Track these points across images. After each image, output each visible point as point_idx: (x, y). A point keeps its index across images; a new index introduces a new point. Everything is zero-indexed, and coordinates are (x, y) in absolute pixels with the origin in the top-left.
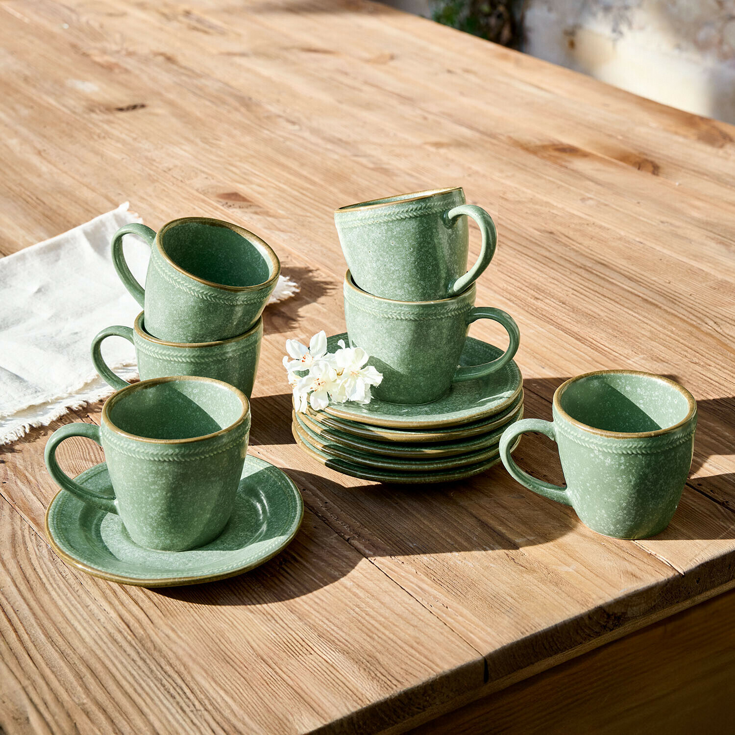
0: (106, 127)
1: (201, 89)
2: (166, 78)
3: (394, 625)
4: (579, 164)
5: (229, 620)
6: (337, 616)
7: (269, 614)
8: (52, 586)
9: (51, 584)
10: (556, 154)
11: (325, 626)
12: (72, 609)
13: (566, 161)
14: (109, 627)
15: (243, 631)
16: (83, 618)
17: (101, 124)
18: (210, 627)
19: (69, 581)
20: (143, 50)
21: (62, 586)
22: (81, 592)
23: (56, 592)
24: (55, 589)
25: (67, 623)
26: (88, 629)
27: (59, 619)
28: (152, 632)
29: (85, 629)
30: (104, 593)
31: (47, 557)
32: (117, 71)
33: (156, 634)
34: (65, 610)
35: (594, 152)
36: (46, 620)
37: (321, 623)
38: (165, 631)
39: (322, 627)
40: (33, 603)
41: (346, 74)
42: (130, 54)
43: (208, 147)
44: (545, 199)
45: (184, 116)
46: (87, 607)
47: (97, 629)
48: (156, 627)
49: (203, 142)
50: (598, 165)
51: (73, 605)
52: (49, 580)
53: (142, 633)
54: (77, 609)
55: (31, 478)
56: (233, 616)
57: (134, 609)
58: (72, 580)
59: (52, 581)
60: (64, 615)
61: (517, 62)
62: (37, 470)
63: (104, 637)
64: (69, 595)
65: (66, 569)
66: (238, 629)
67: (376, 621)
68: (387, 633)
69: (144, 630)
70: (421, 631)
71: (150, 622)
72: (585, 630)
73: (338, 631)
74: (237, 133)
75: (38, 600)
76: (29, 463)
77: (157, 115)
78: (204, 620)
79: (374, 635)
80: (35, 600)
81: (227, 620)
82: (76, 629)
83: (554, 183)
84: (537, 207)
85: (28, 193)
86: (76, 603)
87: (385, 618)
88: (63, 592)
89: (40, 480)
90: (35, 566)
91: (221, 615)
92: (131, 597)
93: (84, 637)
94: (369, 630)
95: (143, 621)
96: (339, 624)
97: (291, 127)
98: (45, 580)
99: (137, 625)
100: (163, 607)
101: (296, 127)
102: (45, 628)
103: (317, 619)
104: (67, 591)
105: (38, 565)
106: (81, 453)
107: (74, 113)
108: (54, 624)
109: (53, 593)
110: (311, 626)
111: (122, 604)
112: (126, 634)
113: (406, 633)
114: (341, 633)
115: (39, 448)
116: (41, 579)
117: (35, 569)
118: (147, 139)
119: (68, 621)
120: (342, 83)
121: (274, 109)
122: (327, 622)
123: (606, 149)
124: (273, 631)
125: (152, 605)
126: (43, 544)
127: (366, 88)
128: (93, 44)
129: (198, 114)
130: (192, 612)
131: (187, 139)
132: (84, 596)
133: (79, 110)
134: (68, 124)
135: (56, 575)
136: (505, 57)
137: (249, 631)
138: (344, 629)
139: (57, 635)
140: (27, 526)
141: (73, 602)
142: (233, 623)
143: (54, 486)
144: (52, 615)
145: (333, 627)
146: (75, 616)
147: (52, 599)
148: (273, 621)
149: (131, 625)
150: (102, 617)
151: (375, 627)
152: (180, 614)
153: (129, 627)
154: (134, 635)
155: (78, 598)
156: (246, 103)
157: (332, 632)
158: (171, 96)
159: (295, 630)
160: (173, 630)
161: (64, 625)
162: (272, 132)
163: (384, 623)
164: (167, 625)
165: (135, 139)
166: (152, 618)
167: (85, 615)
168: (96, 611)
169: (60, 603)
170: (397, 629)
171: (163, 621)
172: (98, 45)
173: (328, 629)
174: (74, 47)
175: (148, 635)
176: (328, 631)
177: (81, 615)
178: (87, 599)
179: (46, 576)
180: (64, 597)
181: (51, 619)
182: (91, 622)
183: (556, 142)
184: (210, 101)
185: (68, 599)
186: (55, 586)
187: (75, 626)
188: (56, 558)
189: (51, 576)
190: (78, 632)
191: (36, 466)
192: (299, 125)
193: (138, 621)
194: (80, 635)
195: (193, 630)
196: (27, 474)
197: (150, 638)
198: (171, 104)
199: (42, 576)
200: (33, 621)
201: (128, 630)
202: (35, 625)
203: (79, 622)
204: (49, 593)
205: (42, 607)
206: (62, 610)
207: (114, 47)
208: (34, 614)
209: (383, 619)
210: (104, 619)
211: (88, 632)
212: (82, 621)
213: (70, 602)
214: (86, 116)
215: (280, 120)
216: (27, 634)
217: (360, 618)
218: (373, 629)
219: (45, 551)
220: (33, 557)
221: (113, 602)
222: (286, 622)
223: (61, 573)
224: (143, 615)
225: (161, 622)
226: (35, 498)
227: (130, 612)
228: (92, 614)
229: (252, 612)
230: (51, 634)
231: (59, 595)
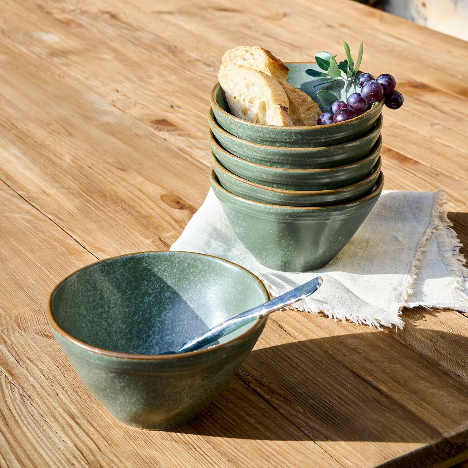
0: (65, 69)
1: (137, 39)
2: (111, 31)
3: (287, 452)
4: (429, 97)
5: (159, 448)
6: (243, 445)
7: (190, 444)
8: (24, 423)
9: (22, 421)
10: (412, 89)
11: (233, 453)
12: (38, 439)
13: (419, 95)
14: (67, 454)
15: (170, 457)
16: (47, 447)
17: (60, 66)
18: (145, 453)
19: (36, 419)
20: (93, 9)
21: (31, 422)
22: (45, 427)
23: (26, 427)
24: (25, 425)
25: (34, 451)
26: (51, 455)
27: (28, 447)
28: (100, 457)
29: (48, 455)
30: (63, 427)
31: (20, 400)
32: (73, 25)
33: (103, 459)
34: (33, 441)
35: (440, 88)
36: (18, 448)
37: (230, 451)
38: (110, 457)
39: (230, 453)
40: (8, 435)
41: (250, 28)
42: (83, 12)
43: (143, 84)
44: (403, 124)
45: (124, 60)
46: (50, 438)
47: (58, 456)
48: (103, 454)
49: (139, 80)
50: (444, 98)
51: (39, 437)
52: (21, 418)
53: (93, 458)
54: (42, 440)
55: (7, 339)
56: (162, 445)
57: (86, 440)
58: (38, 418)
59: (23, 419)
60: (32, 445)
61: (381, 19)
62: (11, 333)
63: (63, 462)
64: (36, 429)
65: (34, 410)
66: (166, 455)
67: (273, 449)
68: (281, 458)
69: (94, 456)
70: (307, 457)
71: (98, 450)
72: (434, 456)
73: (244, 457)
74: (166, 73)
75: (12, 433)
76: (5, 327)
77: (104, 59)
78: (140, 448)
79: (271, 460)
80: (10, 433)
81: (158, 449)
82: (41, 455)
83: (409, 111)
84: (397, 130)
85: (4, 120)
86: (42, 435)
87: (279, 447)
88: (31, 427)
89: (14, 341)
90: (10, 407)
91: (153, 445)
92: (84, 431)
93: (48, 461)
94: (267, 456)
95: (93, 449)
96: (244, 452)
97: (206, 69)
98: (17, 418)
99: (88, 452)
100: (109, 439)
101: (212, 69)
102: (17, 455)
103: (227, 448)
104: (35, 426)
105: (13, 407)
106: (46, 320)
107: (40, 58)
108: (25, 452)
109: (24, 428)
110: (223, 453)
111: (77, 436)
112: (80, 459)
113: (296, 458)
114: (245, 458)
115: (13, 316)
116: (14, 417)
117: (10, 409)
118: (96, 78)
119: (35, 449)
120: (246, 35)
121: (194, 55)
122: (234, 450)
123: (450, 86)
124: (193, 457)
125: (100, 437)
126: (16, 390)
127: (265, 39)
128: (54, 5)
129: (135, 59)
130: (131, 442)
131: (127, 78)
132: (48, 430)
133: (44, 56)
134: (35, 66)
135: (26, 414)
136: (372, 15)
137: (174, 457)
138: (248, 456)
139: (27, 460)
140: (3, 376)
141: (39, 435)
142: (162, 451)
143: (25, 345)
144: (23, 445)
145: (239, 454)
146: (40, 445)
147: (23, 432)
148: (194, 450)
149: (84, 452)
150: (62, 446)
151: (272, 454)
152: (122, 444)
153: (82, 453)
154: (87, 460)
155: (43, 432)
156: (173, 50)
157: (239, 458)
158: (115, 45)
159: (210, 456)
160: (116, 456)
161: (33, 452)
162: (193, 73)
163: (279, 450)
164: (111, 452)
165: (87, 78)
166: (101, 447)
167: (49, 445)
168: (57, 441)
169: (29, 435)
170: (289, 455)
171: (109, 449)
172: (59, 6)
173: (236, 456)
174: (40, 7)
175: (97, 460)
176: (236, 457)
177: (46, 445)
178: (50, 433)
179: (18, 414)
180: (32, 431)
181: (22, 448)
182: (53, 450)
183: (411, 81)
184: (145, 49)
185: (35, 432)
186: (25, 422)
187: (41, 453)
188: (26, 401)
189: (23, 415)
190: (43, 458)
191: (10, 330)
192: (214, 67)
193: (90, 449)
194: (45, 460)
195: (132, 456)
196: (4, 336)
197: (99, 462)
198: (115, 51)
199: (16, 415)
200: (8, 449)
201: (81, 456)
202: (10, 452)
203: (44, 450)
204: (20, 428)
205: (15, 438)
206: (31, 441)
207: (71, 7)
208: (9, 444)
209: (278, 448)
210: (63, 447)
211: (51, 458)
212: (46, 449)
213: (37, 435)
214: (49, 60)
215: (199, 63)
216: (4, 459)
217: (260, 447)
218: (270, 456)
219: (17, 396)
220: (8, 400)
221: (70, 434)
222: (204, 450)
223: (29, 412)
224: (94, 445)
225: (107, 450)
226: (10, 355)
227: (83, 442)
228: (54, 444)
229: (177, 442)
230: (22, 459)
231: (28, 430)
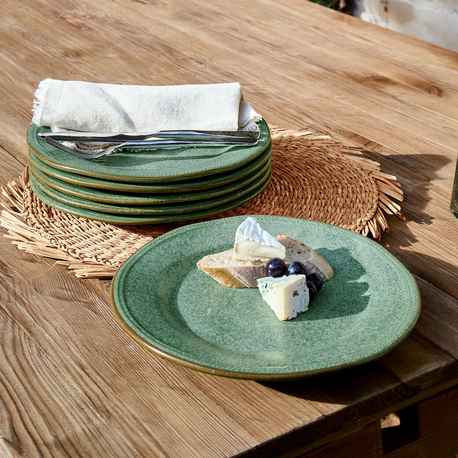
0: (76, 66)
1: (139, 40)
2: (116, 34)
3: (267, 396)
4: (390, 90)
6: (229, 391)
7: (184, 390)
8: (40, 373)
9: (39, 371)
10: (375, 83)
11: (221, 398)
12: (53, 388)
13: (381, 88)
14: (78, 400)
15: (166, 401)
16: (60, 394)
17: (73, 64)
18: (145, 399)
19: (51, 370)
20: (100, 15)
21: (47, 373)
22: (59, 377)
23: (42, 377)
24: (41, 375)
25: (49, 397)
26: (64, 401)
27: (44, 394)
28: (106, 403)
29: (61, 401)
30: (74, 377)
31: (36, 354)
32: (83, 29)
33: (109, 404)
34: (48, 389)
35: (400, 81)
36: (35, 395)
37: (218, 396)
38: (114, 402)
39: (219, 398)
40: (27, 384)
41: (236, 30)
42: (92, 18)
43: (144, 80)
44: (368, 113)
46: (63, 386)
47: (70, 402)
48: (108, 399)
49: (141, 76)
50: (402, 90)
51: (53, 386)
52: (37, 369)
53: (100, 403)
54: (56, 388)
55: (26, 301)
56: (160, 391)
57: (94, 388)
58: (53, 369)
60: (47, 392)
61: (349, 21)
62: (29, 296)
63: (74, 407)
64: (51, 379)
65: (49, 362)
66: (163, 400)
67: (255, 394)
68: (262, 401)
69: (101, 401)
70: (284, 400)
71: (104, 396)
72: (393, 398)
73: (230, 401)
74: (163, 70)
75: (30, 382)
76: (24, 291)
77: (110, 58)
78: (141, 394)
79: (253, 403)
80: (28, 383)
81: (156, 394)
82: (55, 401)
83: (373, 102)
84: (362, 118)
85: (24, 111)
86: (56, 384)
87: (260, 392)
88: (47, 377)
89: (32, 302)
90: (28, 359)
91: (152, 391)
92: (92, 380)
93: (61, 406)
94: (250, 400)
95: (100, 396)
96: (230, 396)
97: (199, 66)
98: (35, 369)
99: (96, 398)
100: (114, 386)
101: (203, 66)
102: (34, 401)
103: (216, 393)
104: (50, 376)
105: (31, 359)
106: (59, 284)
107: (55, 57)
108: (41, 398)
109: (40, 378)
110: (212, 398)
111: (86, 384)
112: (89, 404)
113: (275, 401)
115: (31, 281)
116: (32, 368)
117: (28, 362)
118: (103, 74)
119: (50, 396)
120: (233, 36)
121: (188, 54)
122: (222, 395)
123: (407, 79)
124: (186, 401)
125: (106, 385)
126: (34, 345)
127: (249, 40)
128: (68, 11)
129: (137, 57)
130: (133, 389)
131: (130, 74)
132: (61, 379)
133: (59, 55)
134: (51, 64)
135: (42, 366)
136: (341, 19)
137: (170, 401)
138: (234, 400)
139: (43, 405)
140: (23, 333)
141: (53, 384)
142: (160, 397)
143: (41, 306)
144: (39, 392)
145: (226, 398)
146: (54, 392)
147: (39, 382)
148: (187, 395)
149: (92, 398)
150: (73, 393)
151: (254, 398)
152: (125, 390)
153: (90, 399)
154: (94, 405)
155: (57, 381)
156: (170, 51)
157: (226, 402)
158: (120, 46)
159: (201, 400)
160: (120, 401)
161: (48, 399)
162: (187, 70)
163: (260, 395)
164: (116, 398)
165: (96, 75)
166: (107, 394)
167: (62, 392)
168: (69, 389)
169: (45, 384)
170: (269, 399)
171: (113, 395)
172: (72, 12)
173: (223, 400)
174: (55, 13)
175: (104, 405)
177: (59, 392)
178: (63, 381)
179: (36, 366)
180: (47, 380)
181: (39, 395)
182: (66, 397)
183: (375, 75)
184: (145, 49)
185: (50, 381)
187: (55, 399)
188: (42, 355)
189: (39, 366)
190: (57, 403)
191: (29, 293)
192: (205, 65)
193: (97, 395)
194: (58, 406)
195: (133, 401)
196: (23, 298)
197: (105, 407)
198: (120, 50)
199: (33, 366)
200: (27, 396)
201: (90, 402)
202: (28, 399)
203: (57, 396)
204: (37, 378)
205: (33, 387)
206: (46, 389)
207: (82, 13)
208: (28, 392)
210: (74, 394)
211: (63, 403)
212: (60, 396)
213: (52, 383)
214: (63, 59)
215: (192, 61)
216: (23, 405)
217: (244, 392)
219: (35, 350)
220: (27, 353)
221: (80, 383)
222: (195, 395)
223: (45, 364)
224: (100, 392)
225: (112, 396)
226: (28, 314)
227: (91, 389)
228: (66, 391)
229: (173, 389)
230: (39, 405)
231: (44, 379)
